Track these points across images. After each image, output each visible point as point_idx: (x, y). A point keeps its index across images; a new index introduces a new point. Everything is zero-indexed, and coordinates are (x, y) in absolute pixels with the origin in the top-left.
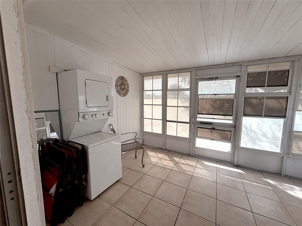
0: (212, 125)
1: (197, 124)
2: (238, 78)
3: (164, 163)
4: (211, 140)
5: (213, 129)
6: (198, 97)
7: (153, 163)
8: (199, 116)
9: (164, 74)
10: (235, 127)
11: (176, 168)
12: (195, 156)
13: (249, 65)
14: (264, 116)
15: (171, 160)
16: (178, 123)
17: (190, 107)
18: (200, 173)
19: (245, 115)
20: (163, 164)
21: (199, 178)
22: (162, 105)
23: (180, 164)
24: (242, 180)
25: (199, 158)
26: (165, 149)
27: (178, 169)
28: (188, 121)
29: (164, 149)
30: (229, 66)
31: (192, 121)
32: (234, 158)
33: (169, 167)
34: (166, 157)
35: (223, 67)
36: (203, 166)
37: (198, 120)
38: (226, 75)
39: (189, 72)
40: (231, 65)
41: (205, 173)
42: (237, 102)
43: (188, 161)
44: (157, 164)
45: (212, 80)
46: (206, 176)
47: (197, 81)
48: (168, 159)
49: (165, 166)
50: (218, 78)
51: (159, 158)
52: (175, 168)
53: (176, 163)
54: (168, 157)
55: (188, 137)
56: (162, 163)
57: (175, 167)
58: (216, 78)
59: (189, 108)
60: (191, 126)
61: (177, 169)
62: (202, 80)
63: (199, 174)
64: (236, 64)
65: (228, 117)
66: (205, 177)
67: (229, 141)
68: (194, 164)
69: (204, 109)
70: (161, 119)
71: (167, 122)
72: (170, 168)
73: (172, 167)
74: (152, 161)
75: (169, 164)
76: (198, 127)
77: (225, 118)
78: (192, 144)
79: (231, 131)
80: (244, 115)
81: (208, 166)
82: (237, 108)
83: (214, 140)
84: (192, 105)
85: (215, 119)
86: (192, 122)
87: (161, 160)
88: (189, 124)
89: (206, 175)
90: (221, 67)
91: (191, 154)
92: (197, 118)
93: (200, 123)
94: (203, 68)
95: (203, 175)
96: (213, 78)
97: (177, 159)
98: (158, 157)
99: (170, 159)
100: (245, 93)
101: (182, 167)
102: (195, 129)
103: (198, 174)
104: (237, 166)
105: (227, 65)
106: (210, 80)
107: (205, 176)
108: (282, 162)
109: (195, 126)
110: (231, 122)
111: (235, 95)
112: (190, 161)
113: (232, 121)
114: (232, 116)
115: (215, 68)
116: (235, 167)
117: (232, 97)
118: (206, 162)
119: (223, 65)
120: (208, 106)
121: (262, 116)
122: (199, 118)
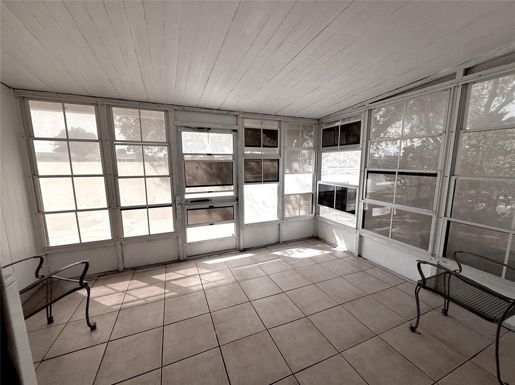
0: (209, 202)
1: (186, 205)
2: (235, 133)
3: (141, 296)
4: (210, 225)
5: (212, 207)
6: (183, 159)
7: (114, 307)
8: (187, 190)
9: (102, 105)
10: (237, 199)
11: (171, 292)
12: (189, 258)
13: (245, 118)
14: (264, 181)
15: (151, 285)
16: (149, 209)
17: (171, 175)
18: (211, 280)
19: (247, 182)
20: (139, 299)
21: (214, 287)
22: (105, 175)
23: (172, 282)
24: (258, 264)
25: (195, 259)
26: (124, 269)
27: (174, 292)
28: (170, 201)
29: (121, 268)
30: (224, 114)
31: (177, 200)
32: (239, 240)
33: (157, 298)
34: (136, 283)
35: (216, 114)
36: (208, 269)
37: (187, 197)
38: (220, 126)
39: (162, 111)
40: (226, 112)
41: (216, 276)
42: (237, 166)
43: (181, 272)
44: (124, 305)
45: (203, 131)
46: (222, 280)
47: (180, 131)
48: (143, 284)
49: (148, 299)
50: (210, 129)
51: (123, 292)
52: (168, 293)
53: (165, 284)
54: (143, 282)
55: (173, 231)
56: (135, 299)
57: (167, 291)
58: (208, 130)
59: (169, 178)
60: (176, 209)
61: (173, 294)
62: (187, 129)
63: (211, 282)
64: (231, 113)
65: (227, 188)
66: (220, 282)
67: (232, 221)
68: (194, 271)
69: (195, 178)
70: (106, 207)
71: (122, 211)
72: (159, 297)
73: (162, 294)
74: (109, 305)
75: (152, 291)
76: (188, 210)
77: (225, 190)
78: (180, 240)
79: (233, 206)
80: (245, 182)
81: (215, 265)
82: (237, 174)
83: (213, 224)
84: (174, 172)
85: (212, 192)
86: (177, 202)
87: (128, 294)
88: (171, 207)
89: (220, 278)
90: (213, 113)
91: (181, 259)
92: (185, 193)
93: (191, 202)
94: (186, 109)
95: (217, 281)
96: (203, 128)
97: (161, 277)
98: (118, 292)
99: (146, 283)
100: (244, 154)
101: (178, 284)
102: (184, 214)
103: (209, 282)
104: (244, 250)
105: (221, 112)
106: (200, 131)
107: (220, 280)
108: (279, 229)
109: (183, 209)
110: (232, 194)
111: (233, 155)
112: (186, 270)
113: (233, 192)
114: (232, 185)
115: (205, 113)
116: (242, 253)
117: (230, 158)
118: (208, 260)
119: (215, 111)
120: (200, 173)
121: (261, 182)
122: (187, 193)
